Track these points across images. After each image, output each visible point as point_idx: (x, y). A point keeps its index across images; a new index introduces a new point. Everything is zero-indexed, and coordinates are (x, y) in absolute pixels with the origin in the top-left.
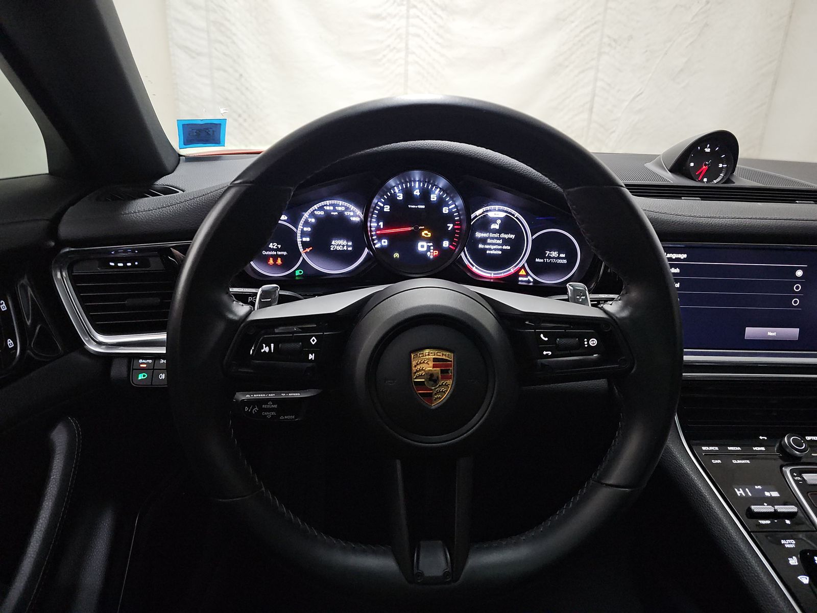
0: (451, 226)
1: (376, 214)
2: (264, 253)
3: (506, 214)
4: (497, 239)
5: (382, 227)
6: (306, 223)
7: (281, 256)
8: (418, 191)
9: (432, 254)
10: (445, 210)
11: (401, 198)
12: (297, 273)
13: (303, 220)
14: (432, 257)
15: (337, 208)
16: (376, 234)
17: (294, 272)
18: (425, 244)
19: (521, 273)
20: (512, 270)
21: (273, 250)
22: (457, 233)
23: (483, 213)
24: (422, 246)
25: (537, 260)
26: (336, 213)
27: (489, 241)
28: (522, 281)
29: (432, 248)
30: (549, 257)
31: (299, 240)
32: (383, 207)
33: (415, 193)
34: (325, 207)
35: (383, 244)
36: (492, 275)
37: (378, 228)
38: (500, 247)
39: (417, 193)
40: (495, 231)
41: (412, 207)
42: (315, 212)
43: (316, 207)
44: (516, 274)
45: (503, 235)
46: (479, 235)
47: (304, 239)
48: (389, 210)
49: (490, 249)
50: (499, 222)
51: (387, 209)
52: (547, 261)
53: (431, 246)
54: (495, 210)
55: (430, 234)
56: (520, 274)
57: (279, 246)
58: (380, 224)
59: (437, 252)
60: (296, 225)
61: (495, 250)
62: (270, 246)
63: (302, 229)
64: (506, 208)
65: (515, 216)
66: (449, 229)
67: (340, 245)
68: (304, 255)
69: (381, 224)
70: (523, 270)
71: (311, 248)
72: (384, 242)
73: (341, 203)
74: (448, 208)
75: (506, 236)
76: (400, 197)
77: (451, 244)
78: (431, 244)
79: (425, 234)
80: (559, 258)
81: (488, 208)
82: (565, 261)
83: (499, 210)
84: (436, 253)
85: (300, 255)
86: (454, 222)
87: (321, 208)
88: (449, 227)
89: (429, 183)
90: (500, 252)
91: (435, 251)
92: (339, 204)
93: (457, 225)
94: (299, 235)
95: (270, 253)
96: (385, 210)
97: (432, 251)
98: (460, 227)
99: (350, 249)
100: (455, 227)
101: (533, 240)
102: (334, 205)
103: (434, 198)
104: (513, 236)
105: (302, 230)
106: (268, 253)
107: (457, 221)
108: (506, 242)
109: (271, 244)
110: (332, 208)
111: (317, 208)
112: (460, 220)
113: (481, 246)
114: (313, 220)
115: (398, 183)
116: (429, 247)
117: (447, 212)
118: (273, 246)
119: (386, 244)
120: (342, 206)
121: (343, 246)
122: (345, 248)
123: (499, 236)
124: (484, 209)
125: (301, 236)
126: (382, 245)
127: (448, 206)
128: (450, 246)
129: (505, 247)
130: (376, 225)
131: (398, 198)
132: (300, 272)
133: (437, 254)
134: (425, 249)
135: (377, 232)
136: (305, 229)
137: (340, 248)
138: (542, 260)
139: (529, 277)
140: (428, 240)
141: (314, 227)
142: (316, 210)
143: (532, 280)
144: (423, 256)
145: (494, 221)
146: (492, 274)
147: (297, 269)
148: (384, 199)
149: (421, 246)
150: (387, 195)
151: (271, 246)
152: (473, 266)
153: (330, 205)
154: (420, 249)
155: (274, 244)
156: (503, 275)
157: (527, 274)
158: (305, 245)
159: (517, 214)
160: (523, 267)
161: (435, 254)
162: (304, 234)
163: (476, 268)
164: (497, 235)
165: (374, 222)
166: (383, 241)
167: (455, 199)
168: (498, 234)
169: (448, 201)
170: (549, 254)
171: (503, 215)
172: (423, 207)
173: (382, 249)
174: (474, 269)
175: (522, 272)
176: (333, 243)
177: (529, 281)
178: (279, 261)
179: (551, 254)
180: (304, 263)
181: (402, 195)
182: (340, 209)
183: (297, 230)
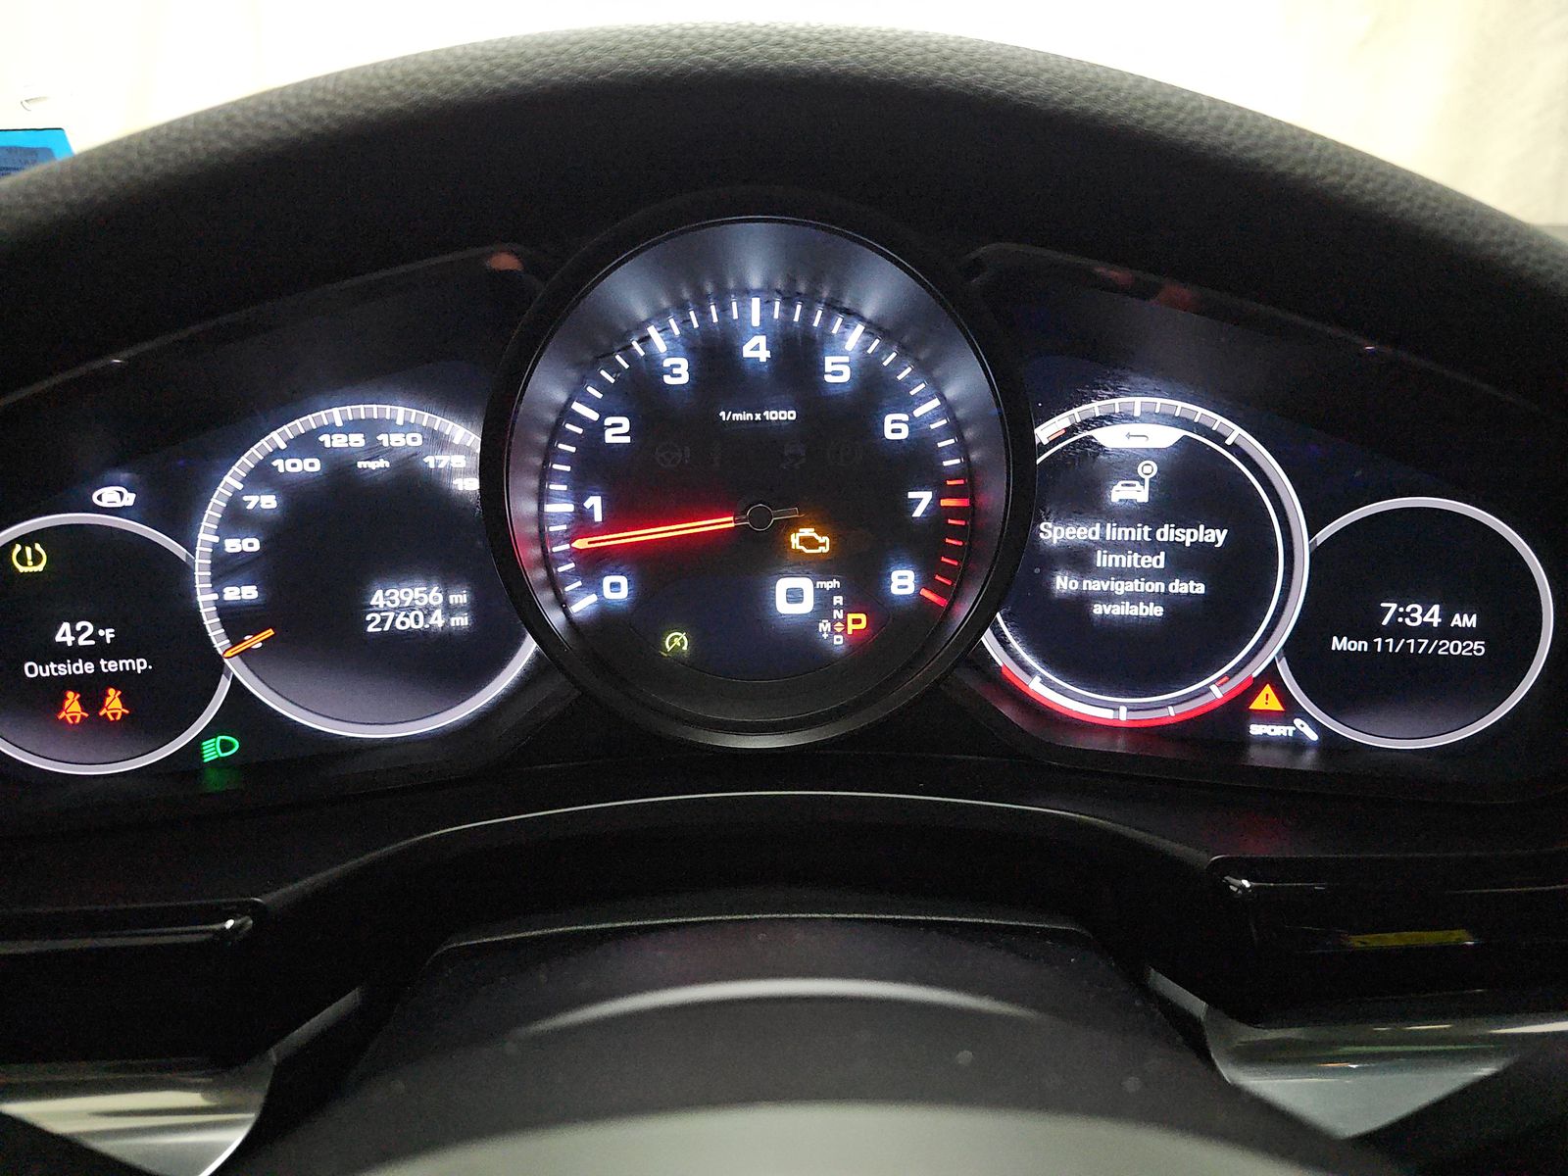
0: (923, 499)
1: (566, 458)
2: (33, 670)
3: (1182, 433)
4: (1139, 547)
5: (598, 517)
6: (236, 518)
7: (118, 680)
8: (762, 340)
9: (845, 627)
10: (895, 427)
11: (684, 379)
12: (211, 751)
13: (217, 503)
14: (838, 640)
15: (383, 438)
16: (575, 554)
17: (195, 746)
18: (805, 584)
19: (1258, 704)
20: (1215, 689)
21: (74, 653)
22: (955, 532)
23: (1070, 431)
24: (795, 596)
25: (1339, 644)
26: (382, 463)
27: (1102, 560)
28: (1266, 741)
29: (838, 600)
30: (1398, 630)
31: (205, 598)
32: (598, 428)
33: (747, 352)
34: (325, 438)
35: (608, 594)
36: (1123, 715)
37: (581, 523)
38: (1157, 587)
39: (756, 349)
40: (1130, 515)
41: (737, 416)
42: (278, 463)
43: (277, 438)
44: (1238, 708)
45: (1167, 533)
46: (1053, 533)
47: (231, 594)
48: (627, 440)
49: (1108, 598)
50: (1149, 469)
51: (618, 431)
52: (1385, 645)
53: (834, 592)
54: (1127, 418)
55: (825, 539)
56: (1255, 706)
57: (108, 634)
58: (587, 504)
59: (863, 617)
60: (182, 527)
61: (1134, 598)
62: (59, 638)
63: (217, 548)
64: (1180, 407)
65: (1229, 442)
66: (918, 513)
67: (411, 608)
68: (236, 668)
69: (594, 503)
70: (1268, 689)
71: (270, 632)
72: (615, 586)
73: (400, 413)
74: (905, 417)
75: (1186, 537)
76: (679, 372)
77: (926, 580)
78: (835, 584)
79: (804, 541)
80: (1446, 631)
81: (1095, 408)
82: (1478, 647)
83: (1150, 417)
84: (857, 621)
85: (217, 666)
86: (937, 482)
87: (305, 444)
88: (918, 501)
89: (810, 301)
90: (1156, 611)
91: (851, 617)
92: (393, 421)
93: (954, 493)
94: (202, 574)
95: (63, 670)
96: (609, 437)
97: (838, 614)
98: (965, 503)
99: (462, 621)
100: (944, 502)
101: (1316, 554)
102: (369, 428)
103: (837, 371)
104: (1219, 537)
105: (217, 552)
106: (51, 669)
107: (954, 473)
108: (1183, 561)
109: (66, 626)
110: (357, 440)
111: (283, 446)
112: (968, 471)
113: (1064, 583)
114: (269, 502)
115: (665, 303)
116: (823, 601)
117: (904, 435)
118: (76, 634)
119: (623, 594)
120: (408, 427)
121: (428, 611)
122: (438, 620)
123: (1152, 534)
124: (1077, 414)
125: (213, 580)
126: (602, 602)
127: (906, 404)
128: (925, 593)
129: (1179, 587)
130: (570, 508)
131: (668, 380)
132: (226, 746)
133: (863, 625)
134: (807, 606)
135: (575, 545)
136: (232, 545)
137: (410, 623)
138: (1361, 646)
139: (1298, 722)
140: (818, 568)
141: (278, 534)
142: (277, 453)
143: (1312, 736)
144: (800, 640)
145: (1126, 466)
146: (1123, 709)
147: (207, 733)
148: (602, 386)
149: (790, 592)
150: (615, 368)
151: (64, 634)
152: (1029, 671)
153: (351, 427)
154: (783, 607)
155: (79, 626)
156: (1171, 711)
157: (1290, 710)
158: (236, 620)
159: (1236, 433)
160: (1271, 675)
161: (851, 627)
162: (225, 568)
163: (1045, 681)
164: (1142, 533)
165: (560, 496)
166: (607, 581)
167: (937, 373)
168: (1147, 529)
169: (909, 383)
170: (1397, 614)
171: (1167, 437)
172: (790, 415)
173: (606, 619)
174: (1036, 686)
175: (1266, 700)
176: (378, 598)
177: (1297, 743)
178: (114, 704)
179: (1405, 615)
180: (242, 709)
181: (684, 363)
182: (396, 440)
183: (192, 550)
